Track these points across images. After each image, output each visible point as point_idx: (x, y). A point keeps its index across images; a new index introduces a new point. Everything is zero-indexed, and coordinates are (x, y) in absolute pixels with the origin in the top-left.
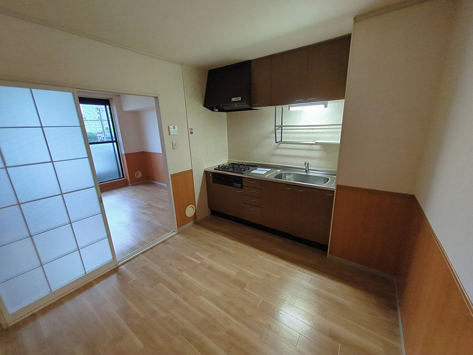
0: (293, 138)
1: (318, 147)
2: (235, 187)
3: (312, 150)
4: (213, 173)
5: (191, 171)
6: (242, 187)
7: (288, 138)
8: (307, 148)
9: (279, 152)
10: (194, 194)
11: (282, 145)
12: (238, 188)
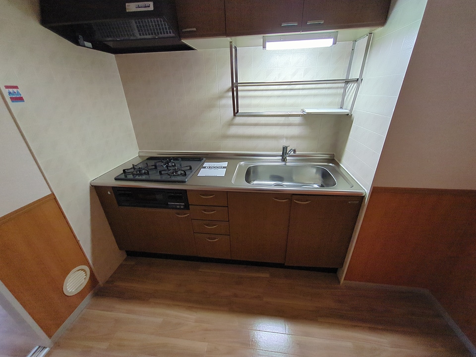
0: (257, 106)
1: (297, 120)
2: (173, 208)
3: (289, 125)
4: (114, 189)
5: (52, 198)
6: (187, 207)
7: (249, 106)
8: (282, 122)
9: (233, 130)
10: (78, 242)
11: (238, 120)
12: (180, 209)
